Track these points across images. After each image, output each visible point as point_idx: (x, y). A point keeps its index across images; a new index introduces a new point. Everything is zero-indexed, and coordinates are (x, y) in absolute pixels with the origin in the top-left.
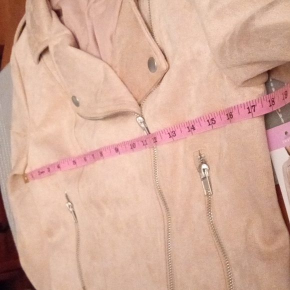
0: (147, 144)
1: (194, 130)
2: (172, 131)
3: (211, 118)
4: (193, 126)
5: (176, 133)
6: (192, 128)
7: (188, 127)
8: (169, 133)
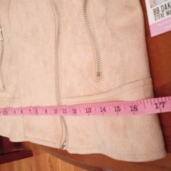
0: (66, 113)
1: (105, 111)
2: (89, 107)
3: (117, 105)
4: (104, 108)
5: (91, 110)
6: (104, 110)
7: (101, 108)
8: (86, 109)
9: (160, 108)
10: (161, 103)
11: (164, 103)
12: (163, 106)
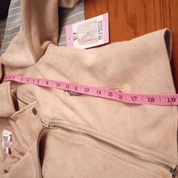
1: (100, 94)
4: (100, 91)
7: (97, 91)
8: (85, 89)
9: (134, 100)
10: (135, 97)
11: (136, 98)
12: (136, 100)
